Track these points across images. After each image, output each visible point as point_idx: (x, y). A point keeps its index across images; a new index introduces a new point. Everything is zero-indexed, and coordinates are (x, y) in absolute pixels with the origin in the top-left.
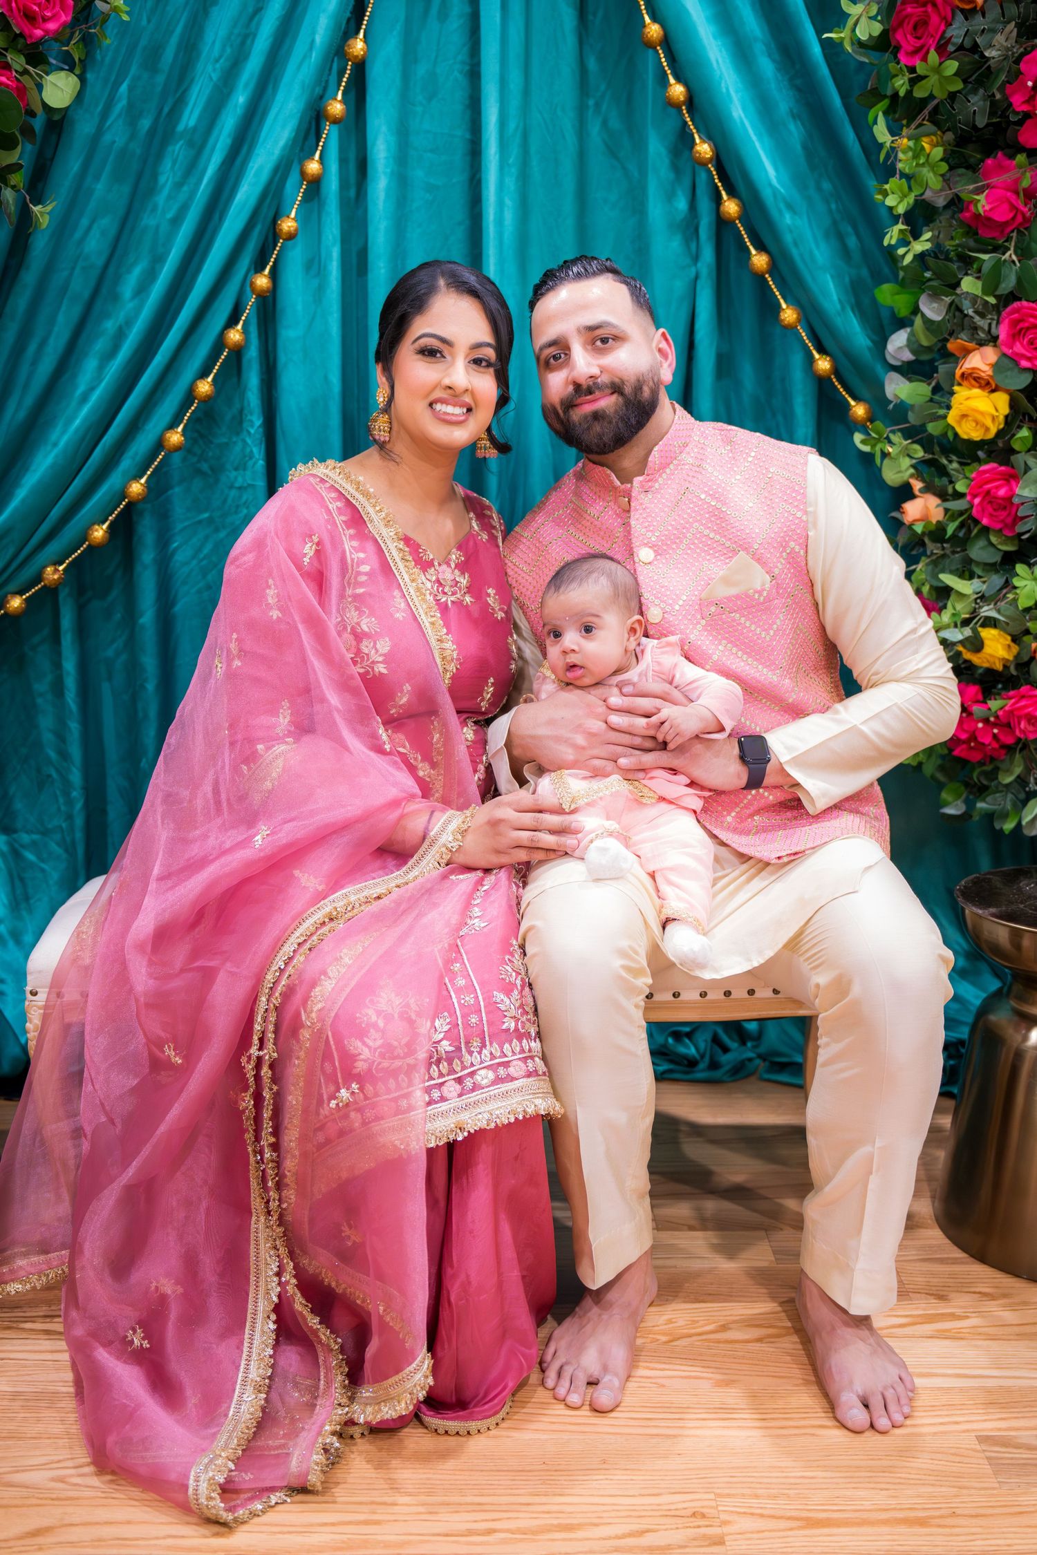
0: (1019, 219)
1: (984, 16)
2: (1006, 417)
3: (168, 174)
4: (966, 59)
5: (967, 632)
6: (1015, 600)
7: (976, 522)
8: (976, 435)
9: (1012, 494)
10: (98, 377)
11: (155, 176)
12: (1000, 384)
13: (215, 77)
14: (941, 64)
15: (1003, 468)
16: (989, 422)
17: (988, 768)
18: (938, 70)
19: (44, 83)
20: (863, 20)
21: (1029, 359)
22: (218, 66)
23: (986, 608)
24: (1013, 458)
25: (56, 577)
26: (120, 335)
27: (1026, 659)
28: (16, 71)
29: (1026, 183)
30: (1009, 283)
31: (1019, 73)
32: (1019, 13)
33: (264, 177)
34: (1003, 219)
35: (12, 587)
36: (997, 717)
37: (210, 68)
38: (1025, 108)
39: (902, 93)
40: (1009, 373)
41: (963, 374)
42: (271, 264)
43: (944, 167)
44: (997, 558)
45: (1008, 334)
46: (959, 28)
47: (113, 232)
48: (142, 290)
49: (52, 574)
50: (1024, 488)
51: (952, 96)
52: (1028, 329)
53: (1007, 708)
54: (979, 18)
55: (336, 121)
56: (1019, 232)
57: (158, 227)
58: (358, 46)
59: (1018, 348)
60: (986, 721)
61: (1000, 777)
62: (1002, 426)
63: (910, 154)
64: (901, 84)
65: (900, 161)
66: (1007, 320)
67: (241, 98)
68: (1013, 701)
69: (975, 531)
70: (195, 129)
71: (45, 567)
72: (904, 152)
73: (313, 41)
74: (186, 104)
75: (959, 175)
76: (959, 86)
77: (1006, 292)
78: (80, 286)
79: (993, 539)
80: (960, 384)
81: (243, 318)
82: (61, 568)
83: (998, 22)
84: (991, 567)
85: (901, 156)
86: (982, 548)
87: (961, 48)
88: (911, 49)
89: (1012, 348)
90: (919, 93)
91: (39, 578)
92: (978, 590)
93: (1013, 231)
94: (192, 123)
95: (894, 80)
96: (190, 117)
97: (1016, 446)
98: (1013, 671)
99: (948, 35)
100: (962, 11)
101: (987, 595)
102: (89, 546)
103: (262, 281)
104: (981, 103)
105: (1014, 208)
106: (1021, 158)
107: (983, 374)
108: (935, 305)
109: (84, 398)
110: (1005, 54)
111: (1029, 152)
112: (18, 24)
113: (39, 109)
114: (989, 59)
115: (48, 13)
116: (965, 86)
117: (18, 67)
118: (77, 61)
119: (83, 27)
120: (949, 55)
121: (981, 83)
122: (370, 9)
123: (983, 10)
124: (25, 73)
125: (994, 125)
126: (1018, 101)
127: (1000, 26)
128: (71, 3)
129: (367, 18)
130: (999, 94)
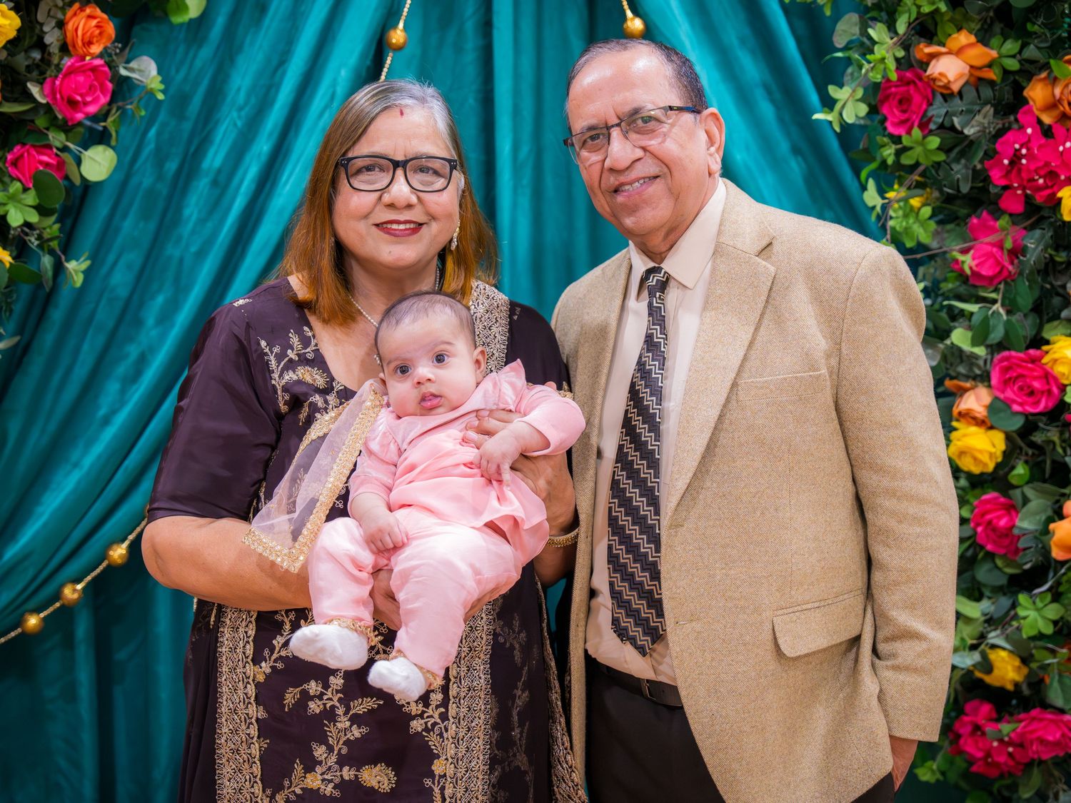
0: (1005, 274)
1: (961, 98)
2: (1004, 452)
3: (193, 208)
4: (948, 136)
5: (976, 657)
6: (1019, 629)
7: (982, 547)
8: (976, 470)
9: (1013, 526)
10: (121, 402)
11: (179, 210)
12: (994, 425)
13: (239, 124)
14: (924, 137)
15: (1002, 499)
16: (985, 458)
17: (1008, 782)
18: (922, 143)
19: (82, 157)
20: (849, 105)
21: (1020, 404)
22: (243, 113)
23: (992, 634)
24: (1011, 492)
25: (76, 596)
26: (142, 362)
27: (1034, 680)
28: (58, 149)
29: (1008, 244)
30: (997, 335)
31: (995, 152)
32: (994, 95)
34: (991, 273)
35: (31, 604)
36: (1010, 738)
37: (235, 114)
38: (1004, 182)
39: (890, 161)
40: (1002, 415)
41: (960, 413)
43: (932, 225)
44: (1003, 581)
45: (999, 379)
46: (939, 108)
47: (137, 266)
48: (166, 318)
49: (71, 593)
50: (1022, 520)
51: (938, 164)
52: (1017, 378)
53: (1018, 730)
54: (957, 100)
56: (1006, 283)
57: (181, 260)
59: (1009, 394)
60: (1001, 741)
61: (1021, 789)
62: (999, 460)
63: (901, 213)
64: (889, 153)
65: (891, 218)
66: (997, 368)
67: (263, 146)
68: (1022, 724)
69: (981, 555)
70: (219, 171)
71: (62, 586)
72: (895, 211)
74: (211, 142)
75: (948, 231)
76: (941, 157)
77: (995, 341)
78: (105, 316)
79: (999, 562)
80: (957, 420)
82: (79, 587)
83: (973, 103)
84: (999, 590)
85: (891, 213)
86: (990, 570)
87: (941, 126)
88: (896, 120)
89: (1003, 392)
90: (907, 160)
91: (57, 596)
92: (987, 611)
93: (1000, 283)
94: (218, 162)
95: (882, 150)
96: (215, 158)
97: (1014, 481)
98: (1026, 691)
99: (930, 114)
100: (943, 95)
101: (996, 616)
102: (109, 566)
104: (964, 171)
105: (998, 263)
106: (1003, 222)
107: (978, 415)
108: (930, 351)
109: (106, 421)
110: (983, 131)
111: (1011, 215)
112: (61, 111)
113: (77, 182)
114: (967, 137)
115: (89, 99)
116: (948, 157)
117: (58, 144)
118: (114, 134)
119: (120, 104)
120: (931, 131)
121: (962, 154)
122: (389, 61)
123: (960, 93)
124: (65, 149)
125: (978, 188)
126: (996, 175)
127: (977, 108)
128: (110, 85)
129: (385, 70)
130: (979, 167)
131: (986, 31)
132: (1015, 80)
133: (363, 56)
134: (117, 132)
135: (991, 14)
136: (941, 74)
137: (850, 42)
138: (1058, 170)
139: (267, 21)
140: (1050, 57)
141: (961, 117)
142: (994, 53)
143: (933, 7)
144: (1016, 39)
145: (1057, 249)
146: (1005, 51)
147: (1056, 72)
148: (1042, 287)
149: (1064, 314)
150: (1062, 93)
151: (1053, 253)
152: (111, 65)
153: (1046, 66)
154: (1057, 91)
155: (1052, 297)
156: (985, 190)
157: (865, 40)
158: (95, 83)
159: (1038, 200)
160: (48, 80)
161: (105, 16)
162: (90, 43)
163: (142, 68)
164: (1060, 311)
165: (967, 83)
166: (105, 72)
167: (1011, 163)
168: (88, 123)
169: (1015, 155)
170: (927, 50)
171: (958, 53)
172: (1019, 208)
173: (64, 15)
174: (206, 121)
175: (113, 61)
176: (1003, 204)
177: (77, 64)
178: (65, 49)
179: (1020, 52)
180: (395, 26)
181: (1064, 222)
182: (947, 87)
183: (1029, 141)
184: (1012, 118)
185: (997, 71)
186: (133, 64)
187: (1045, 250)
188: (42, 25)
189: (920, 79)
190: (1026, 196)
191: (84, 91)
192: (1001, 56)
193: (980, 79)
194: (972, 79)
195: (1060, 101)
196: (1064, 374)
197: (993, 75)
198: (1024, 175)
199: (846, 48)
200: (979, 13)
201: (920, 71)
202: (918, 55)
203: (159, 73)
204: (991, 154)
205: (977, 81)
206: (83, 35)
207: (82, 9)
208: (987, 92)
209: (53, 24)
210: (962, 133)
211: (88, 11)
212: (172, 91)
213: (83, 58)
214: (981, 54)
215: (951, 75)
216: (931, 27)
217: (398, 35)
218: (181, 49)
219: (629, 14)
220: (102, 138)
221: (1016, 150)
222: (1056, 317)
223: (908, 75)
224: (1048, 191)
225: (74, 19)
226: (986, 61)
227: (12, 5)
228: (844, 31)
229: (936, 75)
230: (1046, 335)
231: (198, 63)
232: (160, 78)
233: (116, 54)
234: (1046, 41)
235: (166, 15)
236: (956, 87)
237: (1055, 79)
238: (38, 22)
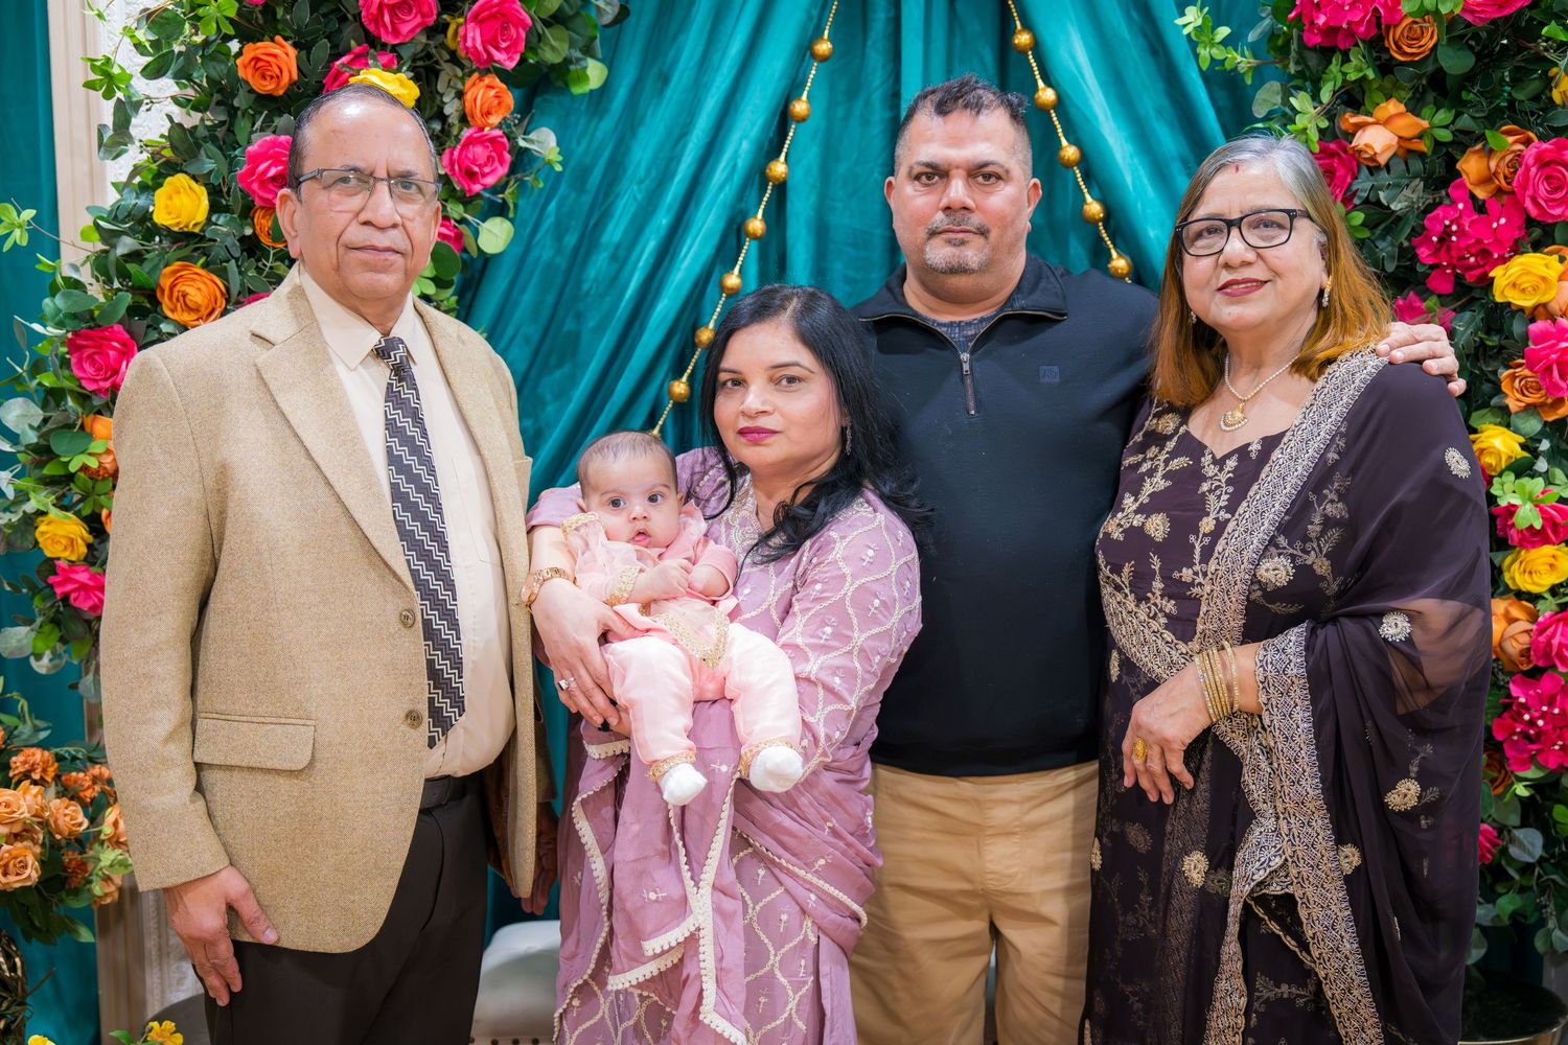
1: (1389, 171)
3: (591, 282)
4: (1373, 211)
11: (578, 284)
13: (639, 197)
14: (1348, 213)
19: (480, 228)
22: (643, 186)
28: (456, 221)
31: (1423, 227)
32: (1425, 169)
33: (684, 291)
37: (635, 188)
38: (1432, 261)
42: (689, 371)
46: (1365, 181)
48: (563, 392)
51: (1364, 240)
54: (1384, 174)
55: (755, 237)
57: (579, 336)
58: (779, 168)
67: (662, 220)
70: (618, 246)
73: (735, 166)
74: (612, 216)
76: (1366, 234)
81: (660, 423)
83: (1404, 177)
87: (1366, 201)
94: (617, 237)
96: (614, 232)
99: (1354, 188)
100: (1368, 167)
103: (680, 387)
104: (1389, 249)
106: (1431, 303)
110: (1411, 207)
111: (1439, 296)
112: (459, 182)
113: (475, 254)
114: (1393, 212)
115: (487, 170)
116: (1373, 234)
117: (457, 217)
118: (511, 206)
119: (519, 176)
120: (1355, 206)
121: (1388, 231)
122: (791, 134)
123: (1387, 167)
124: (462, 221)
125: (1405, 267)
126: (1423, 252)
127: (1406, 181)
128: (508, 157)
129: (788, 142)
130: (1406, 244)
131: (1418, 100)
132: (1448, 152)
133: (766, 128)
134: (516, 205)
135: (1424, 82)
136: (1366, 145)
137: (1270, 113)
138: (1491, 248)
139: (669, 92)
140: (1486, 128)
141: (1387, 192)
142: (1425, 124)
143: (1361, 75)
144: (1449, 109)
145: (1488, 332)
146: (1438, 122)
147: (1492, 143)
148: (1472, 373)
149: (1494, 401)
150: (1497, 166)
151: (1484, 336)
152: (511, 137)
153: (1482, 137)
154: (1493, 164)
155: (1481, 383)
156: (1412, 269)
157: (1287, 110)
158: (493, 154)
159: (1470, 278)
160: (447, 151)
161: (504, 86)
162: (488, 113)
163: (542, 139)
164: (1491, 398)
165: (1395, 155)
166: (503, 143)
167: (1441, 240)
168: (487, 195)
169: (1444, 232)
170: (1353, 120)
171: (1386, 123)
172: (1448, 288)
173: (464, 84)
174: (607, 195)
175: (512, 132)
176: (1431, 283)
177: (476, 135)
178: (464, 120)
179: (1453, 122)
180: (799, 97)
181: (1497, 304)
182: (1373, 159)
183: (1460, 216)
184: (1443, 192)
185: (1427, 142)
186: (532, 136)
187: (1474, 333)
188: (442, 95)
189: (1345, 151)
190: (1456, 275)
191: (481, 162)
192: (1432, 127)
193: (1409, 151)
194: (1401, 152)
195: (1495, 174)
196: (1491, 465)
197: (1424, 146)
198: (1454, 253)
199: (1267, 118)
200: (1411, 80)
201: (1346, 143)
202: (1343, 127)
203: (558, 144)
204: (1419, 230)
205: (1406, 152)
206: (482, 105)
207: (481, 79)
208: (1417, 165)
209: (453, 95)
210: (1388, 208)
211: (487, 81)
212: (572, 164)
213: (481, 129)
214: (1410, 124)
215: (1378, 149)
216: (1358, 96)
217: (800, 107)
218: (583, 121)
219: (1041, 84)
220: (501, 210)
221: (1446, 226)
222: (1486, 405)
223: (1332, 146)
224: (1481, 270)
225: (474, 89)
226: (1416, 132)
227: (412, 74)
228: (1265, 100)
229: (1361, 146)
230: (1473, 423)
231: (599, 135)
232: (558, 149)
233: (515, 125)
234: (1483, 111)
235: (567, 85)
236: (1382, 160)
237: (1491, 151)
238: (438, 92)
